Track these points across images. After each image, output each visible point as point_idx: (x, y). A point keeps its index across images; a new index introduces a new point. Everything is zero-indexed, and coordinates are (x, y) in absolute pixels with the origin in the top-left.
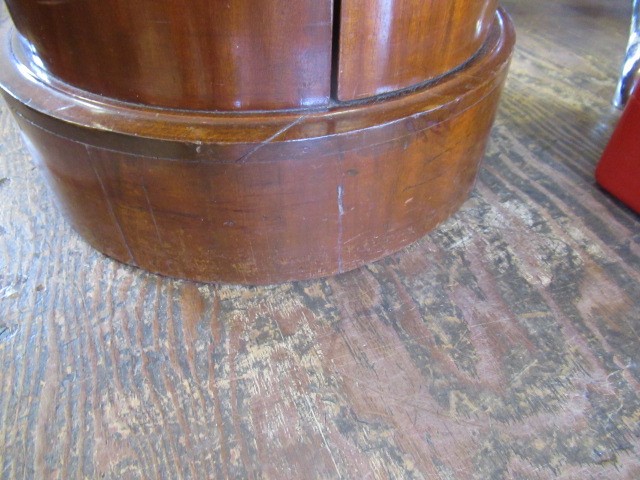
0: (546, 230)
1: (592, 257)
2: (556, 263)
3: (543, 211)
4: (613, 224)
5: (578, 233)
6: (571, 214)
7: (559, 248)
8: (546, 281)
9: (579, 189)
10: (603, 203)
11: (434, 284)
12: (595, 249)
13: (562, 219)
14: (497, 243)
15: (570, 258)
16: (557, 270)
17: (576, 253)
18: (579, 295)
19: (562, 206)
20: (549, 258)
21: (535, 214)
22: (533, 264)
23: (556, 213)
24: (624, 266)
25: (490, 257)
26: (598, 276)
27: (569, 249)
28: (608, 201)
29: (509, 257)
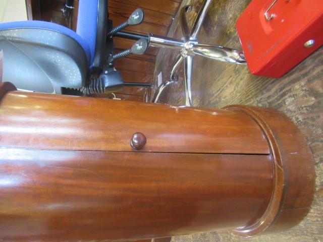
0: (296, 95)
1: (305, 85)
2: (307, 95)
3: (289, 94)
4: (293, 76)
5: (297, 87)
6: (290, 87)
7: (302, 93)
8: (313, 99)
9: (281, 82)
10: (286, 77)
11: (314, 128)
12: (303, 83)
13: (292, 90)
14: (301, 109)
15: (305, 90)
16: (310, 95)
17: (304, 89)
18: (318, 91)
19: (287, 89)
20: (306, 96)
21: (290, 96)
22: (308, 101)
23: (290, 91)
24: (308, 77)
25: (305, 111)
26: (312, 85)
27: (303, 90)
28: (285, 76)
29: (305, 107)
